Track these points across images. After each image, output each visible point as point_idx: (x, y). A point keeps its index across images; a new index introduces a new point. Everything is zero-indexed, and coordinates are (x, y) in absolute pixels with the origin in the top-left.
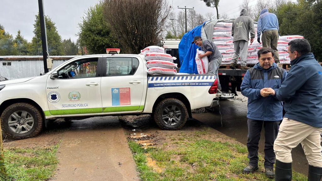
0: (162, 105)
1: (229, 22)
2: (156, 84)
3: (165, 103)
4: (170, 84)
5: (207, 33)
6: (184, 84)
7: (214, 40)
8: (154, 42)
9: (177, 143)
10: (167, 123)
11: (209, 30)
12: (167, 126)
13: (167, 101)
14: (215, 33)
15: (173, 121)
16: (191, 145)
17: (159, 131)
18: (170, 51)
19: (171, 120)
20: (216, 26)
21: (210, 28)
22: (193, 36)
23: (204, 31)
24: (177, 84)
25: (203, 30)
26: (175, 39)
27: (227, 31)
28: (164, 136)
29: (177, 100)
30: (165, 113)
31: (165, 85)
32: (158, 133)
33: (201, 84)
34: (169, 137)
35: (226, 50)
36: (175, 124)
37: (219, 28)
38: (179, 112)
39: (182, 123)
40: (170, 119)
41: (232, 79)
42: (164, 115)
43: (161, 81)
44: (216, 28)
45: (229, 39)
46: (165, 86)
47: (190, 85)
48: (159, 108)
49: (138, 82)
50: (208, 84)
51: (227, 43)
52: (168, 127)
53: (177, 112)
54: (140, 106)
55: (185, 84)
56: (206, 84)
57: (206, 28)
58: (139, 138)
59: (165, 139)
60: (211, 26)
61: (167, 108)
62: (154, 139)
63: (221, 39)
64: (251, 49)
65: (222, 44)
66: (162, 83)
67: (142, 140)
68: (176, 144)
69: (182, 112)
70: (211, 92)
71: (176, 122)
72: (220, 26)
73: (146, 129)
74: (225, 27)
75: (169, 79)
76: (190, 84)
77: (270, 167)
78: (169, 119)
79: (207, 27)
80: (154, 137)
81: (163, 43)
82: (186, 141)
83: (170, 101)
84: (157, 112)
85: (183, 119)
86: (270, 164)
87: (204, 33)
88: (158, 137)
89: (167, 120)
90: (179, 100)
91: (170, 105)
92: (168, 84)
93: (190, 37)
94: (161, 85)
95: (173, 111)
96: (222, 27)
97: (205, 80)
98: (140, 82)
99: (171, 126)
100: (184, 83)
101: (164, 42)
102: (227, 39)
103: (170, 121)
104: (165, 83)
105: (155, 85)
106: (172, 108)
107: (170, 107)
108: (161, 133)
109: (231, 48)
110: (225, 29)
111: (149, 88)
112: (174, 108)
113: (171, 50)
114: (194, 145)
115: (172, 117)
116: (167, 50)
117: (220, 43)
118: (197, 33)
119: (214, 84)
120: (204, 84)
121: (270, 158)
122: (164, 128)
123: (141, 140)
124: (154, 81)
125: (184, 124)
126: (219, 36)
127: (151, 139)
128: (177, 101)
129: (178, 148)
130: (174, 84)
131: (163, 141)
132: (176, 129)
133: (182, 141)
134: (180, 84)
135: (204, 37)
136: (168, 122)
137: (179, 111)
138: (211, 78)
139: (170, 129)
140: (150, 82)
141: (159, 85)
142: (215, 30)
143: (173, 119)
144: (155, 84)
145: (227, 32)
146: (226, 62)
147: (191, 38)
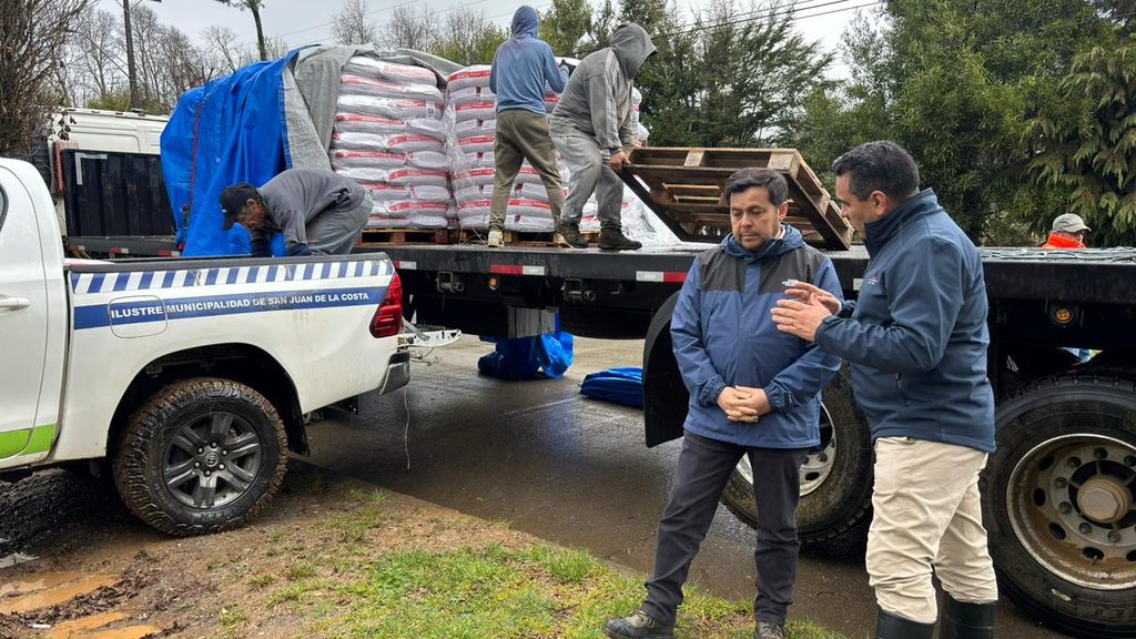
0: (159, 418)
1: (395, 62)
2: (120, 307)
3: (177, 407)
4: (196, 307)
5: (308, 97)
6: (262, 302)
7: (341, 125)
8: (24, 113)
9: (294, 598)
10: (191, 502)
11: (319, 82)
12: (198, 515)
13: (189, 396)
14: (345, 100)
15: (222, 486)
16: (360, 593)
17: (156, 549)
18: (98, 161)
19: (213, 483)
20: (350, 72)
21: (325, 75)
22: (240, 103)
23: (294, 85)
24: (232, 304)
25: (289, 80)
26: (113, 113)
27: (388, 97)
28: (195, 568)
29: (235, 386)
30: (177, 454)
31: (173, 309)
32: (155, 561)
33: (336, 298)
34: (226, 572)
35: (393, 171)
36: (231, 497)
37: (361, 80)
38: (246, 443)
39: (268, 486)
40: (209, 482)
41: (447, 285)
42: (171, 463)
43: (144, 292)
44: (346, 77)
45: (398, 126)
46: (172, 316)
47: (289, 303)
48: (147, 436)
49: (12, 301)
50: (366, 296)
51: (392, 141)
52: (198, 521)
53: (239, 440)
54: (31, 430)
55: (267, 302)
56: (355, 297)
57: (301, 73)
58: (56, 608)
59: (213, 589)
60: (329, 68)
61: (188, 429)
62: (145, 596)
63: (370, 124)
64: (484, 173)
65: (374, 143)
66: (153, 304)
67: (78, 616)
68: (291, 604)
69: (260, 439)
70: (379, 329)
71: (234, 490)
72: (365, 71)
73: (69, 550)
74: (383, 78)
75: (189, 281)
76: (289, 299)
77: (773, 618)
78: (203, 482)
79: (309, 69)
80: (140, 585)
81: (68, 122)
82: (325, 576)
83: (204, 395)
84: (139, 457)
85: (267, 469)
86: (775, 606)
87: (296, 93)
88: (163, 582)
89: (190, 486)
90: (243, 387)
91: (201, 417)
92: (188, 308)
93: (220, 105)
94: (151, 311)
95: (218, 440)
96: (371, 78)
97: (350, 281)
98: (22, 301)
99: (215, 509)
100: (265, 295)
101: (72, 120)
102: (393, 126)
103: (206, 490)
104: (168, 302)
105: (115, 314)
106: (214, 426)
107: (203, 424)
108: (174, 557)
109: (406, 164)
110: (385, 86)
111: (77, 334)
112: (222, 424)
113: (104, 157)
114: (371, 589)
115: (217, 468)
116: (85, 156)
117: (368, 143)
118: (256, 92)
119: (389, 296)
120: (350, 297)
121: (776, 585)
122: (179, 529)
123: (68, 617)
124: (107, 295)
125: (274, 490)
126: (361, 111)
127: (125, 598)
128: (233, 390)
129: (307, 623)
130: (216, 305)
131: (206, 602)
132: (240, 519)
133: (309, 583)
134: (246, 303)
135: (298, 112)
136: (198, 493)
137: (250, 435)
138: (374, 272)
139: (209, 528)
140: (82, 298)
141: (136, 312)
142: (344, 88)
143: (219, 478)
144: (115, 307)
145: (391, 100)
146: (391, 217)
147: (230, 111)
